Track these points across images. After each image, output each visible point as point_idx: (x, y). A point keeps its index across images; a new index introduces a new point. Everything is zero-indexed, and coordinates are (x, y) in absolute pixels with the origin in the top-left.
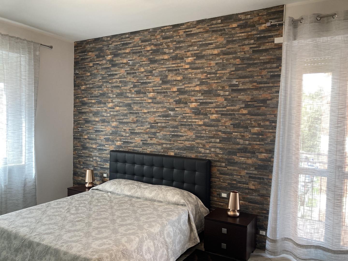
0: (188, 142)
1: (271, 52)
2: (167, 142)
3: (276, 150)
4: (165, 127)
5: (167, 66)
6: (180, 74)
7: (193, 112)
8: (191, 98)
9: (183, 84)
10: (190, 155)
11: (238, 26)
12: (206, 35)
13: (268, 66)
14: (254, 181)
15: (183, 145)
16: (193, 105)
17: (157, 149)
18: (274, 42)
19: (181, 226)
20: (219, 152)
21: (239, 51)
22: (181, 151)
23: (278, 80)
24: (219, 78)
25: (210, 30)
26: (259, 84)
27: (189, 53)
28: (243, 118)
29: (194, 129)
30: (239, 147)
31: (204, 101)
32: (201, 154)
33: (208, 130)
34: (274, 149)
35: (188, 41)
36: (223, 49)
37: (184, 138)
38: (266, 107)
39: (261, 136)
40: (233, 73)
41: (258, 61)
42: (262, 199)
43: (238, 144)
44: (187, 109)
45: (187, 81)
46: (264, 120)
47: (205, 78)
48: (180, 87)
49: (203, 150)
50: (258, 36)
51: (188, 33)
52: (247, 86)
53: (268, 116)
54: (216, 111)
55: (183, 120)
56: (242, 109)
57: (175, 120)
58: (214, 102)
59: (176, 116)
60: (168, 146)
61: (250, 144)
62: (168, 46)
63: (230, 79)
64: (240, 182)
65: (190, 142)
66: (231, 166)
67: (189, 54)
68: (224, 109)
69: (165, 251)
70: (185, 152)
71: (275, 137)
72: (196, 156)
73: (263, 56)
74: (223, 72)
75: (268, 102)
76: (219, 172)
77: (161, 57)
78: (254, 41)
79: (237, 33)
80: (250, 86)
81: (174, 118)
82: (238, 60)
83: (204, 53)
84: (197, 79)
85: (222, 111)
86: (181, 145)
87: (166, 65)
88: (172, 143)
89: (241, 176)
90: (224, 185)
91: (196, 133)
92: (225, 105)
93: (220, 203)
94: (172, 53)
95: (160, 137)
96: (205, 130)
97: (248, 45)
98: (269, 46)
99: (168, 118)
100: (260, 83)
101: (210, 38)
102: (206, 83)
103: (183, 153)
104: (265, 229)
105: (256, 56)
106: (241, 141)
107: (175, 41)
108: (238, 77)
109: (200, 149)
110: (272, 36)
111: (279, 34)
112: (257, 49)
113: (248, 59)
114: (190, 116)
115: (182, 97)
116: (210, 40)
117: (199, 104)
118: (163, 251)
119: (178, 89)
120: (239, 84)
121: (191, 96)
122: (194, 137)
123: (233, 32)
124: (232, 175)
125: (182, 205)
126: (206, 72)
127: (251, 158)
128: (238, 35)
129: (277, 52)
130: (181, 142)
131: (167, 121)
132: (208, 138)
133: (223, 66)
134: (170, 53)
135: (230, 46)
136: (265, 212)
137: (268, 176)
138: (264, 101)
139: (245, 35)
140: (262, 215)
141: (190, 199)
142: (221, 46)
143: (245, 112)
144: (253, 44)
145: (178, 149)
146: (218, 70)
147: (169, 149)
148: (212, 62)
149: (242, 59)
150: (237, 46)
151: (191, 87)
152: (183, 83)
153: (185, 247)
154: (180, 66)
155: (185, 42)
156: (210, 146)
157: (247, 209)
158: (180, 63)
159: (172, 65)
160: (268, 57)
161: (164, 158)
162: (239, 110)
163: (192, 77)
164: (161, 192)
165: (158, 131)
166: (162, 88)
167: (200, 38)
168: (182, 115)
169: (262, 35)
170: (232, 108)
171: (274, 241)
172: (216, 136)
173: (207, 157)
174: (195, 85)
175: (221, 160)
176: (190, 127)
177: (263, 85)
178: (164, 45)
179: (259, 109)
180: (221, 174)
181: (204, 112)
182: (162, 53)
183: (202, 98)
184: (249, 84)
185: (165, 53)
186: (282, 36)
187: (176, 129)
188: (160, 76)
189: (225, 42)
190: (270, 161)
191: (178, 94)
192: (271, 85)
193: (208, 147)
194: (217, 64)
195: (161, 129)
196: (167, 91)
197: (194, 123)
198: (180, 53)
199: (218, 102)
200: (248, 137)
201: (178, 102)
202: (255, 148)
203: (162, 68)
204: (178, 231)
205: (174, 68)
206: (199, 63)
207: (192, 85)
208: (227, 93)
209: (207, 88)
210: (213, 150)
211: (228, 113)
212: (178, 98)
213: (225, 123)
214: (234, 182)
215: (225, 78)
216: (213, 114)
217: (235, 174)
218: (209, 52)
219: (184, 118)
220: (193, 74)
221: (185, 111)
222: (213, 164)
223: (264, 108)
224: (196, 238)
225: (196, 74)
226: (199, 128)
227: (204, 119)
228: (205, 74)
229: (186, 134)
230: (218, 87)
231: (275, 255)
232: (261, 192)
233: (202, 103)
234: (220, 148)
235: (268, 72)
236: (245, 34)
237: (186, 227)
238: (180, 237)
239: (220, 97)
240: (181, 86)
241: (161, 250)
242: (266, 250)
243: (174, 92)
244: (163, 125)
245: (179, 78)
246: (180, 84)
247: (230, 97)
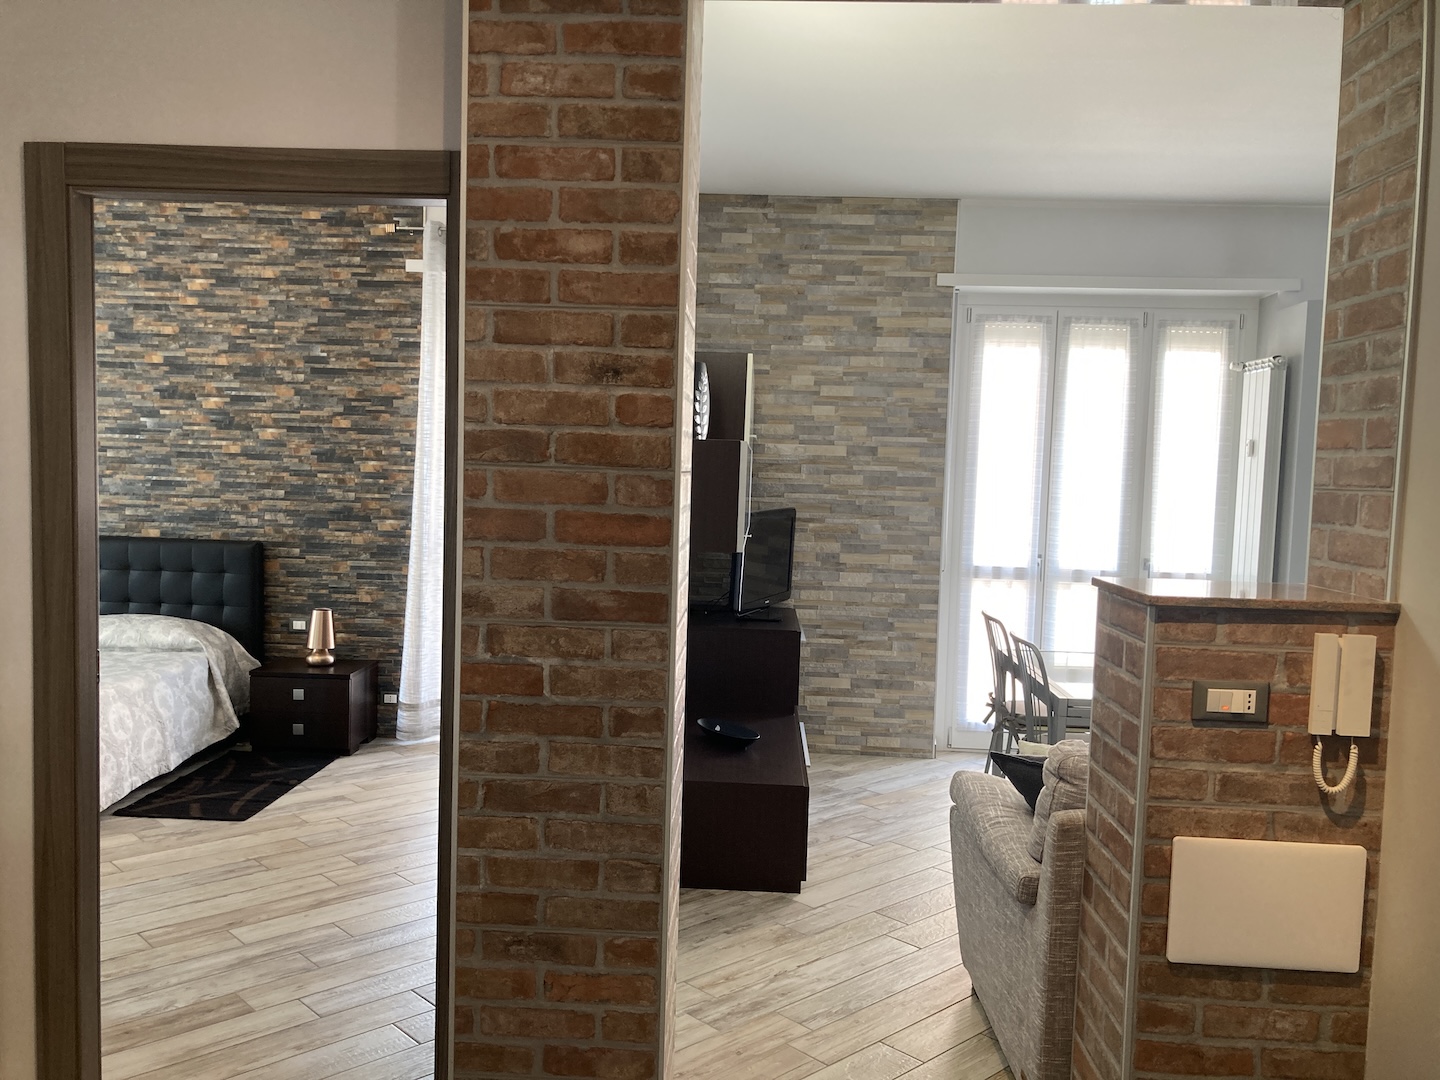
0: (202, 500)
1: (400, 291)
2: (138, 502)
3: (415, 511)
4: (131, 461)
5: (131, 294)
6: (172, 319)
7: (212, 421)
8: (204, 384)
9: (182, 347)
10: (208, 533)
11: (324, 219)
12: (240, 227)
13: (395, 320)
14: (370, 584)
15: (186, 507)
16: (213, 402)
17: (106, 522)
18: (404, 268)
19: (191, 688)
20: (284, 522)
21: (327, 277)
22: (181, 525)
23: (417, 354)
24: (280, 339)
25: (252, 215)
26: (376, 361)
27: (196, 266)
28: (341, 438)
29: (216, 467)
30: (332, 506)
31: (242, 394)
32: (237, 530)
33: (255, 467)
34: (411, 507)
35: (193, 235)
36: (287, 268)
37: (189, 489)
38: (392, 414)
39: (382, 481)
40: (313, 329)
41: (372, 308)
42: (388, 622)
43: (331, 500)
44: (193, 412)
45: (191, 338)
46: (388, 444)
47: (243, 335)
48: (172, 354)
49: (241, 520)
50: (370, 249)
51: (191, 214)
52: (348, 363)
53: (396, 434)
54: (275, 420)
55: (184, 442)
56: (338, 418)
57: (161, 443)
58: (270, 397)
59: (162, 430)
60: (141, 512)
61: (357, 500)
62: (132, 239)
63: (305, 343)
64: (336, 590)
65: (207, 500)
66: (314, 553)
67: (195, 268)
68: (293, 416)
69: (158, 733)
70: (191, 526)
71: (412, 482)
72: (223, 534)
73: (382, 298)
74: (289, 324)
75: (396, 403)
76: (284, 572)
77: (109, 267)
78: (362, 259)
79: (320, 235)
80: (356, 365)
81: (158, 436)
82: (325, 299)
83: (237, 272)
84: (220, 338)
85: (290, 420)
86: (181, 509)
87: (126, 289)
88: (153, 503)
89: (339, 575)
90: (299, 600)
91: (222, 475)
92: (297, 405)
93: (289, 647)
94: (144, 260)
95: (113, 489)
96: (247, 468)
97: (347, 266)
98: (395, 276)
99: (137, 437)
100: (378, 358)
101: (253, 237)
102: (247, 349)
103: (187, 530)
104: (396, 690)
105: (367, 294)
106: (338, 493)
107: (153, 229)
108: (325, 340)
109: (233, 516)
110: (400, 255)
111: (415, 253)
112: (369, 278)
113: (350, 300)
114: (203, 432)
115: (177, 379)
116: (254, 242)
117: (228, 400)
118: (153, 733)
119: (166, 358)
120: (328, 357)
121: (204, 380)
122: (216, 485)
123: (311, 230)
124: (317, 574)
125: (191, 650)
126: (243, 321)
127: (360, 531)
128: (324, 240)
129: (413, 292)
130: (180, 500)
131: (135, 445)
132: (254, 488)
133: (291, 312)
134: (139, 259)
135: (304, 263)
136: (394, 651)
137: (401, 569)
138: (388, 400)
139: (340, 244)
140: (388, 658)
141: (211, 638)
142: (282, 260)
143: (345, 423)
144: (359, 266)
145: (170, 519)
146: (276, 319)
147: (143, 521)
148: (259, 297)
149: (336, 299)
150: (320, 265)
151: (203, 355)
152: (181, 343)
153: (204, 740)
154: (170, 299)
155: (182, 235)
156: (260, 507)
157: (354, 650)
158: (170, 291)
159: (147, 294)
160: (392, 301)
161: (130, 546)
162: (330, 419)
163: (207, 330)
164: (129, 626)
165: (108, 472)
166: (116, 351)
167: (227, 232)
168: (181, 428)
169: (379, 249)
170: (315, 413)
171: (413, 707)
172: (275, 482)
173: (253, 534)
174: (216, 351)
175: (290, 540)
176: (204, 459)
177: (383, 364)
178: (119, 234)
179: (377, 419)
180: (290, 574)
181: (244, 423)
182: (113, 255)
183: (236, 385)
184: (352, 359)
185: (122, 258)
186: (421, 258)
187: (163, 467)
188: (107, 318)
189: (291, 252)
190: (404, 536)
191: (166, 372)
192: (401, 364)
193: (255, 510)
194: (272, 302)
195: (116, 465)
196: (133, 361)
197: (216, 451)
198: (169, 264)
199: (278, 398)
200: (352, 484)
201: (169, 393)
202: (371, 507)
203: (115, 297)
204: (184, 698)
205: (152, 302)
206: (224, 296)
207: (206, 351)
208: (301, 377)
209: (248, 361)
210: (267, 517)
211: (305, 425)
212: (167, 383)
213: (297, 450)
214: (324, 591)
215: (294, 340)
216: (266, 426)
217: (326, 571)
218: (251, 272)
219: (188, 435)
220: (209, 322)
221: (190, 417)
222: (267, 553)
223: (387, 416)
224: (230, 720)
225: (216, 322)
226: (231, 463)
227: (242, 440)
228: (243, 327)
229: (195, 479)
230: (276, 359)
231: (416, 739)
232: (385, 607)
233: (235, 399)
234: (288, 512)
235: (395, 335)
236: (341, 240)
237: (204, 695)
238: (191, 713)
239: (283, 386)
240: (176, 350)
241: (149, 730)
242: (397, 732)
243: (155, 366)
244: (123, 454)
245: (168, 330)
246: (173, 346)
247: (307, 387)
